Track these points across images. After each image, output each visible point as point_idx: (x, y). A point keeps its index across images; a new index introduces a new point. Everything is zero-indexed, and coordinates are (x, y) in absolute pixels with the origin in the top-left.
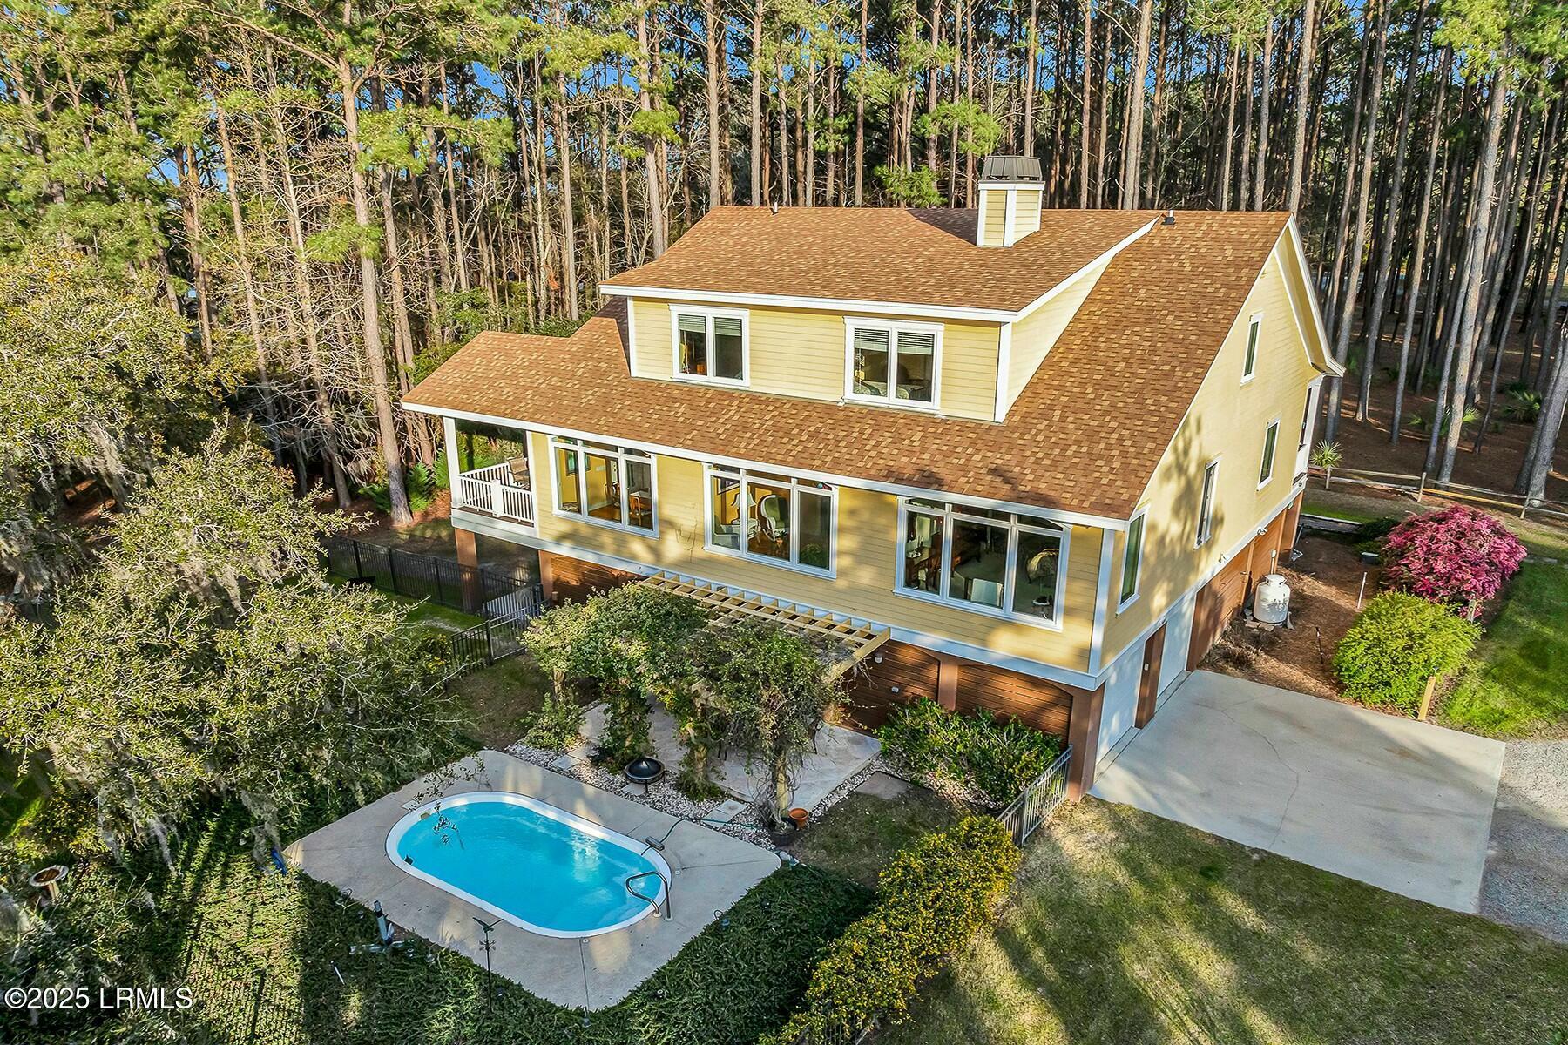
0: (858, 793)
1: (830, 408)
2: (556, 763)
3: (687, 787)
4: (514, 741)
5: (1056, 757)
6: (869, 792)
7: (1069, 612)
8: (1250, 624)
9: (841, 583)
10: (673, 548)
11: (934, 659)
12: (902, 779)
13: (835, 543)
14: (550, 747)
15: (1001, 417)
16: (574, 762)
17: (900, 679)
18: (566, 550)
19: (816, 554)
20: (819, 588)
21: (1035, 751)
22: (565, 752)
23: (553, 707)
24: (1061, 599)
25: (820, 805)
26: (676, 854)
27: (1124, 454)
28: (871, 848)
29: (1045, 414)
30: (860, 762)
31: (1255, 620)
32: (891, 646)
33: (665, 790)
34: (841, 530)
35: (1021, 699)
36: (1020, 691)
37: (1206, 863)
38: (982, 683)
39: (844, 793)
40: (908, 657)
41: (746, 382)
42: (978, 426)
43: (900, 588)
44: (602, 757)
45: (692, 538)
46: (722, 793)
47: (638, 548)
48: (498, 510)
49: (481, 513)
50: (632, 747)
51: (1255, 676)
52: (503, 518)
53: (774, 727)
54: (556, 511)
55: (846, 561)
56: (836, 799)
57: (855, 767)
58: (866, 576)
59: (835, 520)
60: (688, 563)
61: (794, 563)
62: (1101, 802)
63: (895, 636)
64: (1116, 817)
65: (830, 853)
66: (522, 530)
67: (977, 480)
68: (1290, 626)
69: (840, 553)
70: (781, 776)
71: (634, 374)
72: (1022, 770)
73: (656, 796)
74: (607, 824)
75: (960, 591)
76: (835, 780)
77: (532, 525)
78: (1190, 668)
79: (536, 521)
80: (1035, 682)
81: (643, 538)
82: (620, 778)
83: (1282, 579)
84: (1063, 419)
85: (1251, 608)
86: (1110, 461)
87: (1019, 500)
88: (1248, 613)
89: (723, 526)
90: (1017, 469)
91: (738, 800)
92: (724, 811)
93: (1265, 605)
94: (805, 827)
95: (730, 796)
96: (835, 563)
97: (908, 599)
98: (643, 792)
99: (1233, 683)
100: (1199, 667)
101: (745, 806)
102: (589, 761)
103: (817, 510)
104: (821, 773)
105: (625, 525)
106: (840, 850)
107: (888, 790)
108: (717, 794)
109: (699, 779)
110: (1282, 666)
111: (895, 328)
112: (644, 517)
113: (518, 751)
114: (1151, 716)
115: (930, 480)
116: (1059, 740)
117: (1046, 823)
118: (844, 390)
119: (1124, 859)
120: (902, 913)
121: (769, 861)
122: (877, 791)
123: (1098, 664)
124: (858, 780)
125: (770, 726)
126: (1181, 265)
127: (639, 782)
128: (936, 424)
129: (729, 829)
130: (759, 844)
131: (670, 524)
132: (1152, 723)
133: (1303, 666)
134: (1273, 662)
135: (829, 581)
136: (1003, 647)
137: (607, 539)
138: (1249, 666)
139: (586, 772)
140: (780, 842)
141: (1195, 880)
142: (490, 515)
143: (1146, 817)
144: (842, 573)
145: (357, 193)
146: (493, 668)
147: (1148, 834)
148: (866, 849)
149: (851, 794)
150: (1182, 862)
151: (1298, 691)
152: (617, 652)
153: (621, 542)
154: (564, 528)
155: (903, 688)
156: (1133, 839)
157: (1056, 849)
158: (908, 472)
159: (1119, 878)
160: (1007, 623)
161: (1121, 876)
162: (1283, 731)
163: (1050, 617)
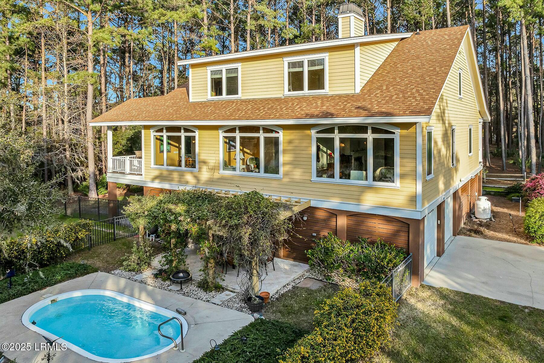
0: (297, 287)
1: (278, 100)
2: (135, 278)
3: (204, 286)
4: (116, 269)
5: (405, 258)
6: (304, 286)
7: (403, 176)
8: (475, 220)
9: (286, 180)
10: (205, 175)
11: (334, 214)
12: (321, 280)
13: (282, 159)
14: (133, 270)
15: (358, 91)
16: (144, 276)
17: (316, 228)
18: (157, 185)
20: (274, 184)
21: (393, 254)
22: (141, 273)
23: (138, 249)
24: (398, 169)
25: (277, 292)
26: (193, 317)
27: (421, 95)
28: (307, 312)
29: (380, 88)
30: (298, 273)
31: (476, 218)
32: (310, 210)
33: (192, 288)
34: (284, 151)
35: (381, 230)
36: (381, 226)
37: (501, 314)
38: (359, 224)
39: (290, 287)
40: (321, 215)
41: (241, 95)
42: (347, 96)
43: (314, 178)
44: (159, 274)
45: (213, 169)
46: (223, 288)
47: (189, 177)
48: (128, 170)
49: (120, 173)
50: (176, 267)
51: (485, 237)
52: (130, 174)
53: (250, 235)
54: (152, 165)
55: (287, 168)
56: (286, 290)
57: (296, 276)
58: (298, 174)
59: (281, 148)
60: (211, 181)
61: (262, 174)
62: (430, 287)
63: (313, 204)
64: (441, 294)
65: (283, 315)
66: (137, 178)
67: (350, 111)
68: (493, 220)
69: (284, 164)
70: (255, 272)
71: (191, 100)
72: (388, 263)
73: (185, 290)
74: (157, 303)
75: (345, 175)
76: (285, 282)
77: (141, 175)
78: (454, 235)
79: (143, 173)
80: (388, 219)
81: (192, 172)
82: (168, 282)
83: (486, 198)
84: (387, 88)
85: (474, 214)
86: (414, 98)
87: (372, 116)
88: (472, 216)
90: (369, 106)
91: (231, 291)
92: (224, 296)
93: (480, 210)
94: (269, 303)
95: (227, 290)
96: (282, 170)
97: (319, 183)
98: (179, 288)
99: (477, 240)
100: (458, 235)
101: (235, 294)
102: (152, 276)
104: (277, 279)
105: (183, 167)
106: (289, 313)
107: (314, 286)
108: (219, 288)
109: (210, 279)
110: (497, 234)
111: (305, 59)
112: (192, 162)
113: (116, 273)
114: (443, 252)
115: (327, 115)
116: (405, 250)
117: (404, 298)
118: (284, 91)
119: (453, 312)
120: (331, 330)
121: (248, 318)
122: (308, 286)
123: (421, 204)
124: (297, 281)
125: (248, 234)
126: (427, 43)
127: (177, 283)
128: (327, 98)
129: (225, 304)
130: (241, 311)
131: (204, 162)
132: (445, 255)
133: (507, 233)
134: (492, 232)
135: (279, 179)
136: (369, 201)
137: (175, 175)
138: (482, 234)
139: (150, 281)
140: (254, 309)
141: (498, 323)
142: (124, 173)
143: (458, 293)
144: (286, 174)
145: (89, 60)
146: (115, 242)
147: (462, 301)
148: (304, 312)
149: (294, 287)
150: (487, 314)
151: (510, 242)
152: (170, 211)
153: (181, 176)
154: (156, 173)
155: (318, 232)
156: (453, 303)
157: (412, 308)
158: (316, 113)
159: (454, 323)
160: (370, 188)
161: (455, 321)
162: (510, 257)
163: (393, 182)
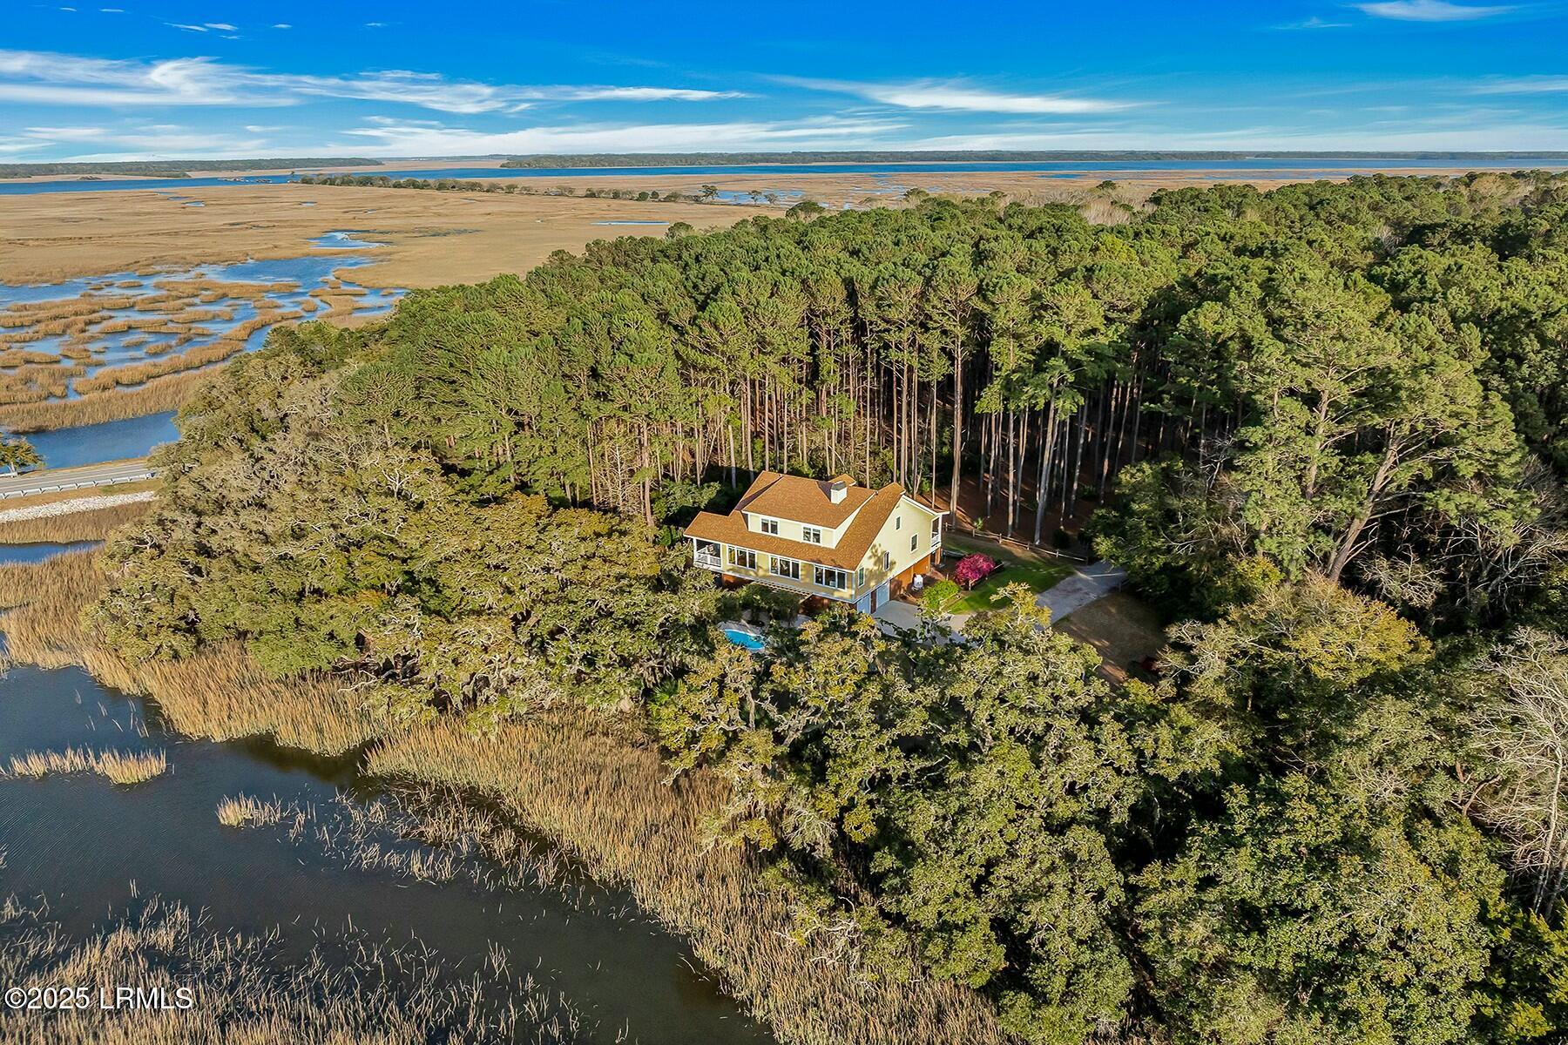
1: (798, 543)
7: (850, 589)
9: (802, 583)
10: (761, 573)
11: (823, 598)
13: (800, 573)
15: (834, 547)
17: (815, 603)
18: (730, 573)
19: (796, 575)
20: (796, 583)
24: (846, 586)
29: (843, 547)
32: (813, 596)
34: (801, 571)
40: (817, 598)
41: (779, 535)
42: (830, 549)
43: (814, 584)
45: (767, 571)
47: (751, 573)
48: (709, 562)
49: (704, 563)
52: (711, 564)
54: (728, 564)
55: (803, 578)
58: (808, 580)
59: (800, 569)
60: (764, 577)
61: (790, 578)
63: (814, 594)
66: (717, 568)
67: (829, 562)
69: (801, 576)
71: (750, 530)
75: (827, 583)
77: (720, 567)
80: (846, 602)
81: (752, 571)
84: (846, 548)
87: (837, 566)
89: (773, 568)
90: (837, 560)
96: (800, 578)
97: (816, 586)
103: (796, 566)
105: (747, 568)
112: (752, 565)
115: (820, 562)
118: (801, 539)
128: (821, 548)
131: (760, 568)
135: (798, 582)
136: (836, 595)
137: (742, 571)
142: (706, 563)
144: (802, 580)
153: (747, 571)
154: (731, 568)
155: (816, 605)
158: (815, 560)
160: (836, 591)
163: (845, 590)
